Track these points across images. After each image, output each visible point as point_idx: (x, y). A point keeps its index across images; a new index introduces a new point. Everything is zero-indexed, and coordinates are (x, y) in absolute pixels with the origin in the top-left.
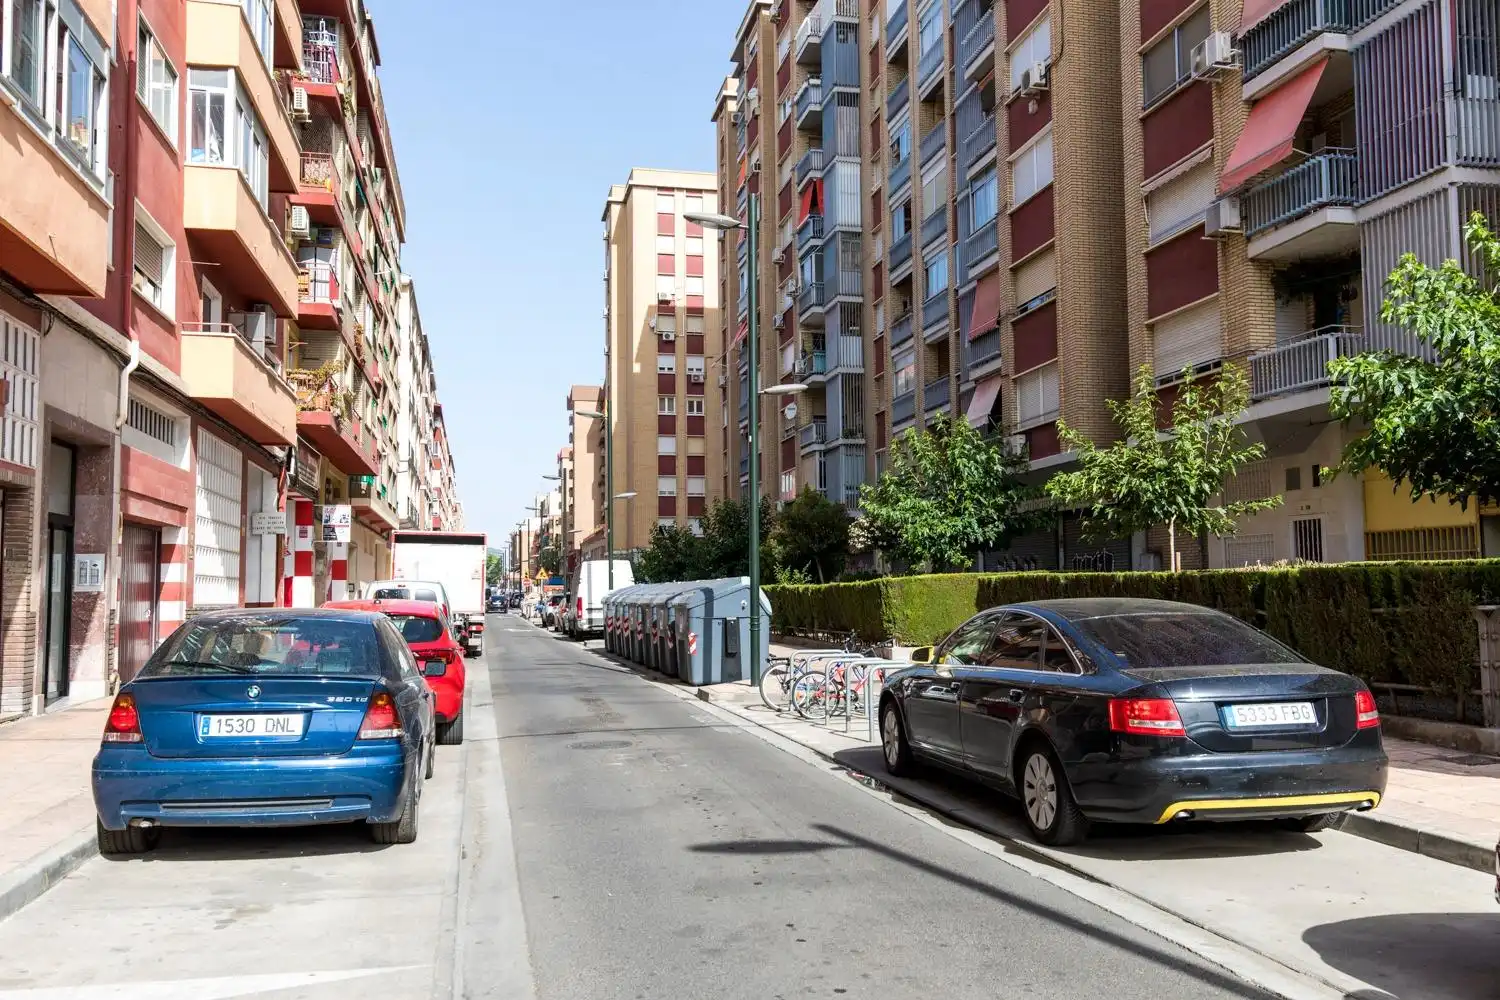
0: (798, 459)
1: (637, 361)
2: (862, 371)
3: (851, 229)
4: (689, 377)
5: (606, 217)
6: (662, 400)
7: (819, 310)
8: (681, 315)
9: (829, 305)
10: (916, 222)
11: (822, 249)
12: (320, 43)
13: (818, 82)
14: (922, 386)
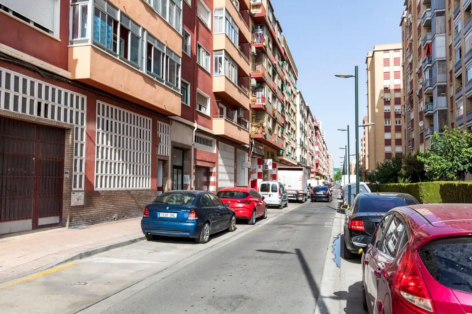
0: (424, 140)
1: (376, 108)
2: (446, 108)
3: (441, 59)
4: (395, 112)
5: (366, 62)
6: (386, 121)
7: (431, 88)
8: (392, 92)
9: (434, 86)
10: (463, 54)
11: (432, 67)
12: (258, 33)
13: (429, 9)
14: (465, 114)
